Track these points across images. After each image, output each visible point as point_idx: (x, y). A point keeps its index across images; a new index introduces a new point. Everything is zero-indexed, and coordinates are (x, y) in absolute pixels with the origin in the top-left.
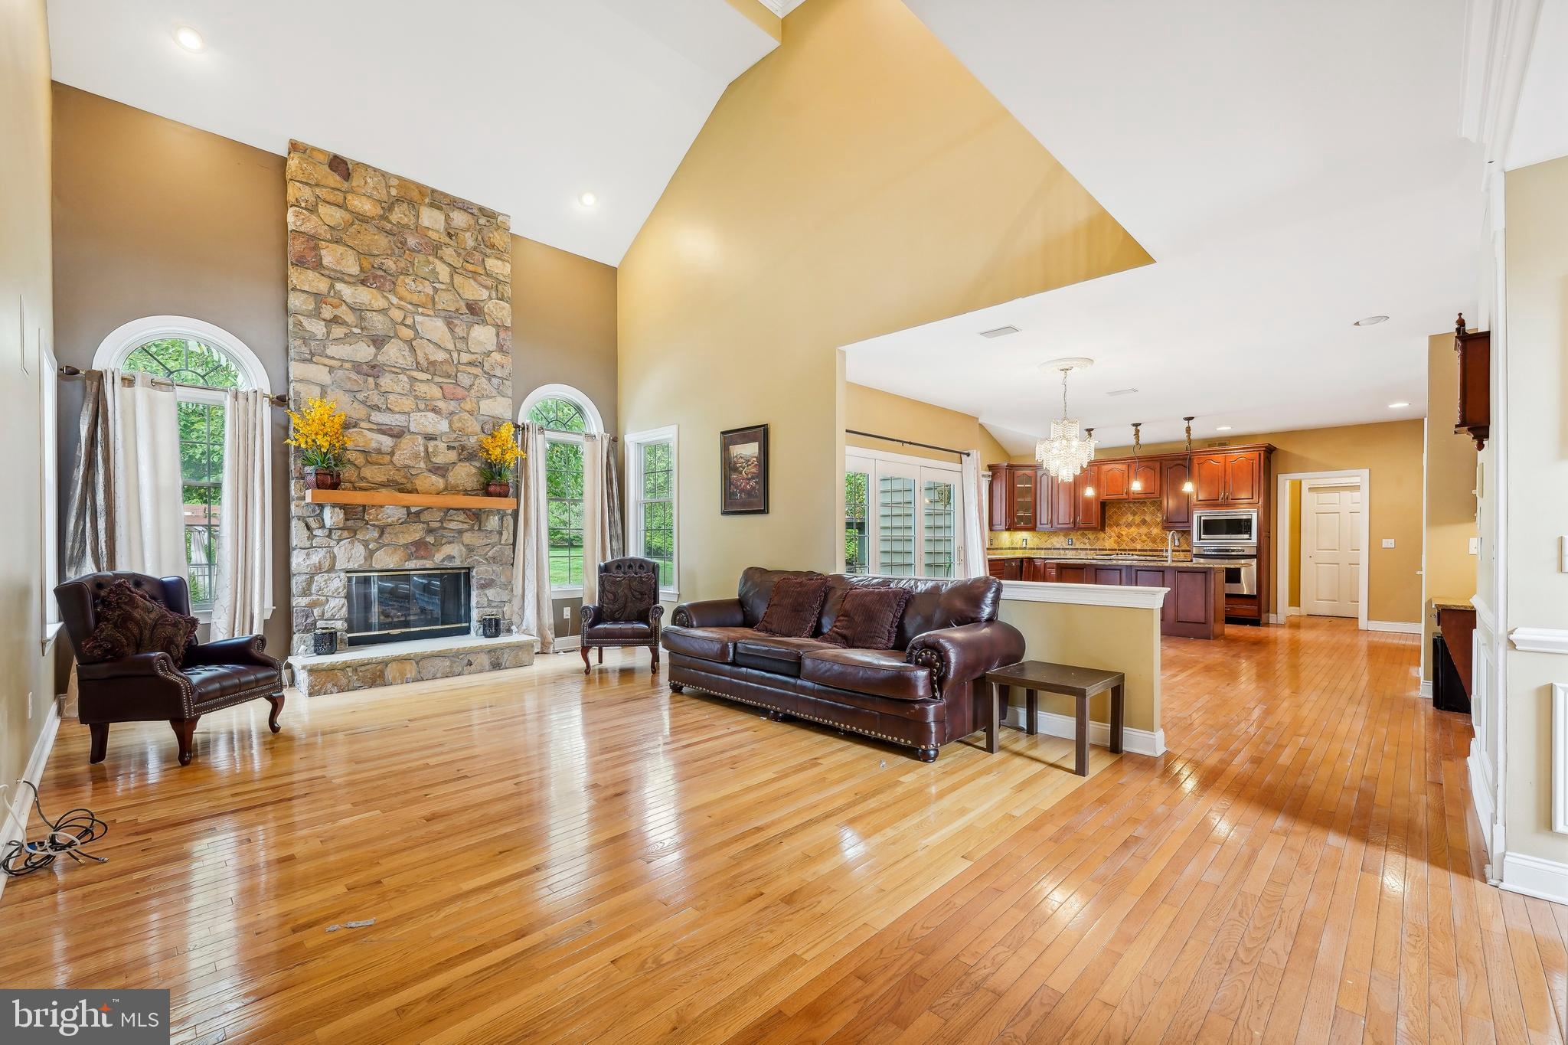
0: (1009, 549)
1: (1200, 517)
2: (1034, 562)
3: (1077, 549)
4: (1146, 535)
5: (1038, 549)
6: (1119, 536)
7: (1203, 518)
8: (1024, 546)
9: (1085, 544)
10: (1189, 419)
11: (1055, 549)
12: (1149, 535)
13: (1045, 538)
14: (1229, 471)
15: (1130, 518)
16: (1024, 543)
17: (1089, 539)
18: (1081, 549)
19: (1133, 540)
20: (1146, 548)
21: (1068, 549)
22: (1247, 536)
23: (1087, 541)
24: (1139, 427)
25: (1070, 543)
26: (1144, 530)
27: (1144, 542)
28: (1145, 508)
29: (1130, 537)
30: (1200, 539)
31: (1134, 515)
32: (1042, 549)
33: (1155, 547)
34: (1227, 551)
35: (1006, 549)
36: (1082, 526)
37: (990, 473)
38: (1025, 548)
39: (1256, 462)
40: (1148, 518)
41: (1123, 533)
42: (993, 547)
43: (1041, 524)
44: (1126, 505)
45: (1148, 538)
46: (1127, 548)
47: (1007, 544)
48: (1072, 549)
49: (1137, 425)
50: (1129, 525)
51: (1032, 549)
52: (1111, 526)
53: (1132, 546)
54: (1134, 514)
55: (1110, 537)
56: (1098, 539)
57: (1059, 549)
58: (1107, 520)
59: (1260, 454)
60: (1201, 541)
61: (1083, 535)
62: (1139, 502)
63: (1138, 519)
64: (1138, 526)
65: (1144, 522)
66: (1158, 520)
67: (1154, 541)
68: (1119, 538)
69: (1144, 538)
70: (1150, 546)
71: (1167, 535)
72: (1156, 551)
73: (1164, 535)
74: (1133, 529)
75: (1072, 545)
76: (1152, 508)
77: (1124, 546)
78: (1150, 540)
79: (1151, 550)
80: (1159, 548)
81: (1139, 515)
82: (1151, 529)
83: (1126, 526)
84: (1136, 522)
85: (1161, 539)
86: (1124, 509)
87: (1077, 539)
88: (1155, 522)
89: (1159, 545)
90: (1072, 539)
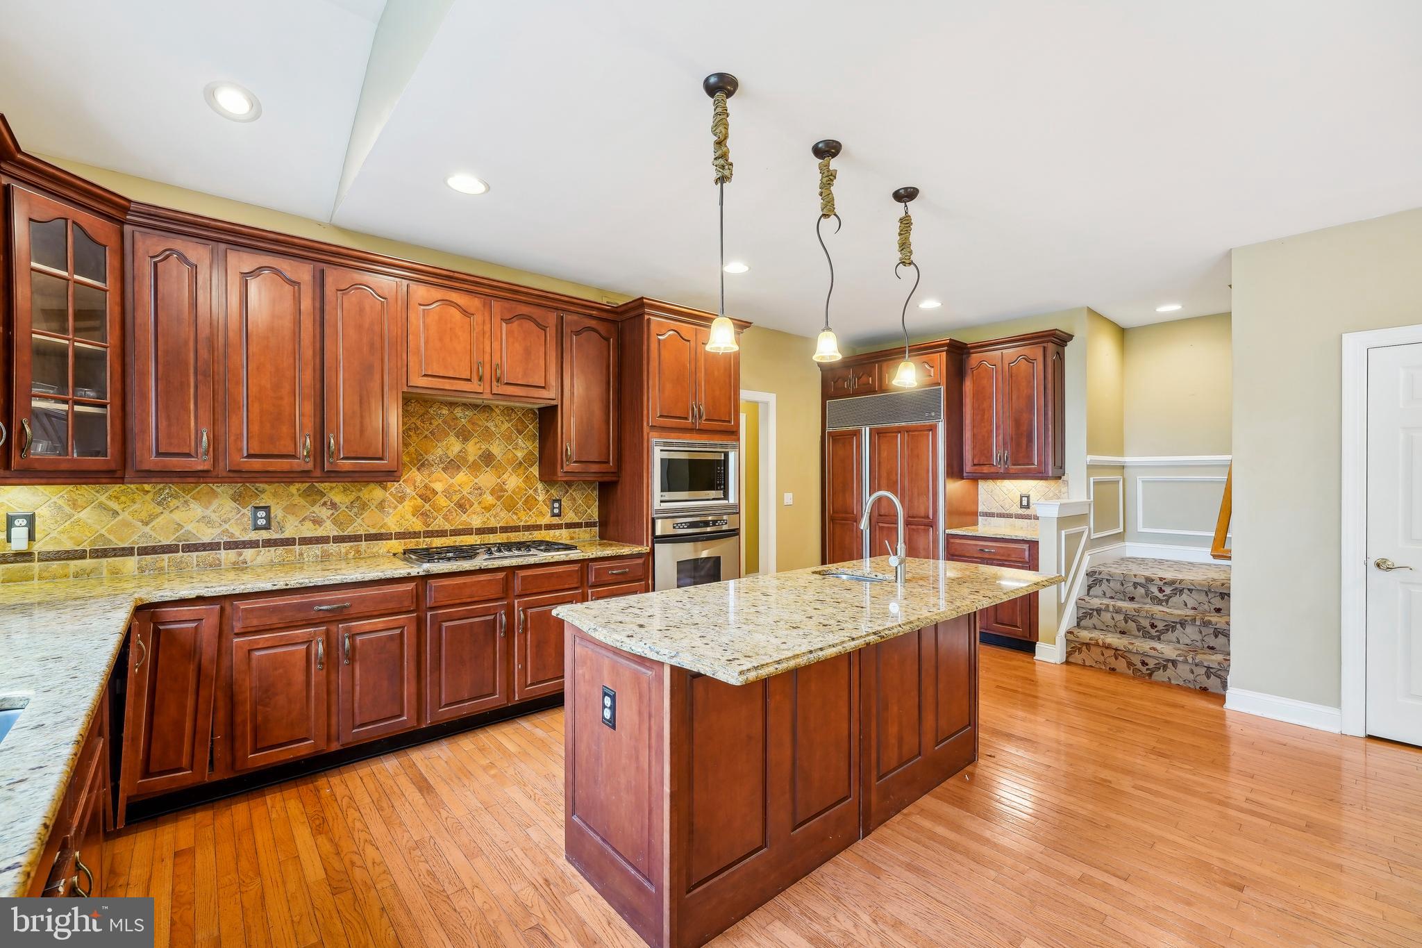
3: (289, 542)
4: (493, 492)
6: (427, 495)
7: (664, 457)
8: (19, 545)
9: (317, 522)
10: (906, 195)
11: (191, 548)
12: (499, 491)
13: (142, 507)
15: (454, 446)
16: (19, 533)
17: (334, 506)
18: (305, 541)
19: (462, 506)
20: (493, 523)
21: (253, 544)
22: (720, 494)
23: (324, 513)
24: (834, 163)
25: (262, 522)
26: (487, 479)
27: (488, 509)
28: (491, 425)
29: (456, 498)
30: (661, 501)
31: (466, 439)
32: (127, 552)
33: (513, 520)
36: (347, 465)
40: (496, 449)
41: (438, 487)
44: (445, 411)
45: (499, 498)
46: (448, 527)
48: (269, 543)
50: (452, 466)
51: (69, 555)
53: (461, 520)
54: (464, 436)
55: (401, 499)
56: (364, 507)
57: (213, 546)
60: (663, 506)
61: (313, 495)
63: (473, 450)
64: (474, 468)
66: (520, 454)
67: (510, 507)
68: (426, 499)
69: (489, 499)
70: (502, 518)
71: (536, 490)
72: (516, 529)
73: (531, 492)
74: (462, 477)
75: (267, 527)
76: (507, 425)
77: (439, 523)
78: (503, 503)
79: (505, 529)
80: (522, 524)
81: (477, 440)
82: (505, 476)
83: (444, 469)
84: (471, 459)
85: (526, 502)
86: (440, 421)
87: (290, 509)
88: (508, 459)
89: (522, 514)
90: (267, 509)
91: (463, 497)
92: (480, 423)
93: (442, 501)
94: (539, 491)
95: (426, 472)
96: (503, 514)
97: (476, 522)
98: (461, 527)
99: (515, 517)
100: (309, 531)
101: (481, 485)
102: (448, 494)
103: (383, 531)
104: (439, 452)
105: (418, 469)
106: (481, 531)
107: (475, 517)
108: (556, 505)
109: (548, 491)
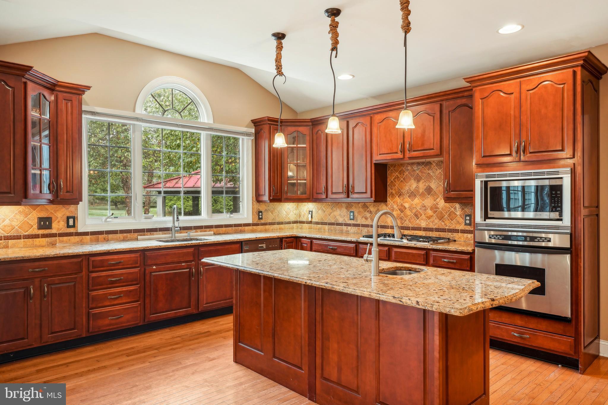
0: (295, 222)
1: (486, 183)
2: (300, 241)
3: (359, 225)
4: (431, 209)
5: (322, 224)
6: (402, 209)
7: (490, 185)
8: (310, 219)
9: (366, 219)
11: (338, 224)
12: (434, 208)
13: (329, 210)
14: (526, 106)
15: (413, 185)
16: (310, 216)
17: (371, 212)
18: (363, 225)
19: (417, 216)
20: (431, 226)
21: (347, 225)
25: (352, 217)
26: (429, 202)
27: (429, 217)
28: (430, 172)
29: (414, 211)
30: (486, 217)
31: (418, 181)
32: (326, 224)
33: (442, 225)
35: (289, 223)
37: (253, 130)
38: (311, 222)
39: (568, 87)
41: (407, 205)
42: (262, 221)
43: (332, 193)
44: (409, 168)
45: (435, 212)
46: (410, 225)
47: (292, 217)
48: (355, 225)
50: (413, 195)
51: (317, 223)
52: (393, 195)
53: (416, 223)
54: (418, 179)
55: (392, 211)
57: (341, 224)
58: (388, 188)
59: (574, 72)
60: (488, 221)
62: (423, 163)
63: (422, 186)
64: (422, 195)
65: (429, 190)
67: (441, 217)
68: (402, 211)
69: (430, 212)
70: (436, 223)
71: (455, 208)
72: (444, 230)
73: (453, 209)
74: (417, 200)
75: (353, 219)
76: (439, 171)
77: (407, 224)
78: (437, 215)
79: (438, 230)
80: (447, 228)
81: (423, 181)
82: (438, 200)
83: (409, 196)
84: (421, 191)
85: (450, 215)
86: (407, 173)
87: (359, 213)
88: (439, 191)
89: (447, 222)
90: (353, 212)
91: (417, 211)
92: (425, 171)
93: (408, 212)
94: (457, 209)
95: (402, 198)
96: (437, 221)
97: (423, 224)
98: (416, 226)
99: (443, 223)
100: (364, 222)
101: (425, 205)
102: (411, 209)
103: (386, 224)
104: (407, 188)
105: (399, 197)
106: (425, 229)
107: (422, 221)
108: (468, 218)
109: (463, 209)
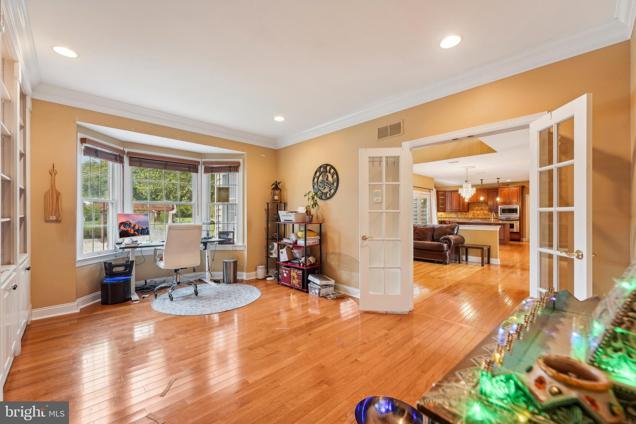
2: (445, 222)
4: (483, 213)
5: (446, 218)
7: (502, 208)
10: (499, 178)
12: (484, 213)
13: (448, 214)
14: (510, 193)
15: (477, 208)
16: (441, 216)
17: (464, 215)
18: (461, 218)
19: (478, 215)
21: (456, 218)
22: (516, 214)
23: (463, 215)
25: (457, 216)
26: (482, 212)
28: (483, 205)
33: (486, 217)
34: (510, 218)
36: (461, 210)
38: (441, 218)
39: (519, 191)
40: (483, 208)
41: (474, 213)
43: (447, 210)
44: (477, 204)
48: (458, 218)
49: (482, 180)
50: (477, 210)
51: (444, 218)
52: (471, 210)
53: (478, 217)
55: (471, 214)
56: (467, 215)
57: (453, 218)
58: (469, 209)
59: (520, 189)
60: (501, 215)
61: (462, 213)
62: (480, 203)
63: (480, 208)
64: (480, 210)
65: (482, 209)
66: (487, 208)
67: (485, 215)
69: (482, 214)
70: (484, 217)
73: (489, 213)
74: (478, 211)
76: (485, 205)
77: (475, 217)
82: (486, 212)
85: (488, 215)
87: (460, 215)
88: (485, 209)
92: (481, 205)
102: (476, 213)
103: (469, 217)
104: (475, 209)
105: (473, 211)
107: (480, 216)
